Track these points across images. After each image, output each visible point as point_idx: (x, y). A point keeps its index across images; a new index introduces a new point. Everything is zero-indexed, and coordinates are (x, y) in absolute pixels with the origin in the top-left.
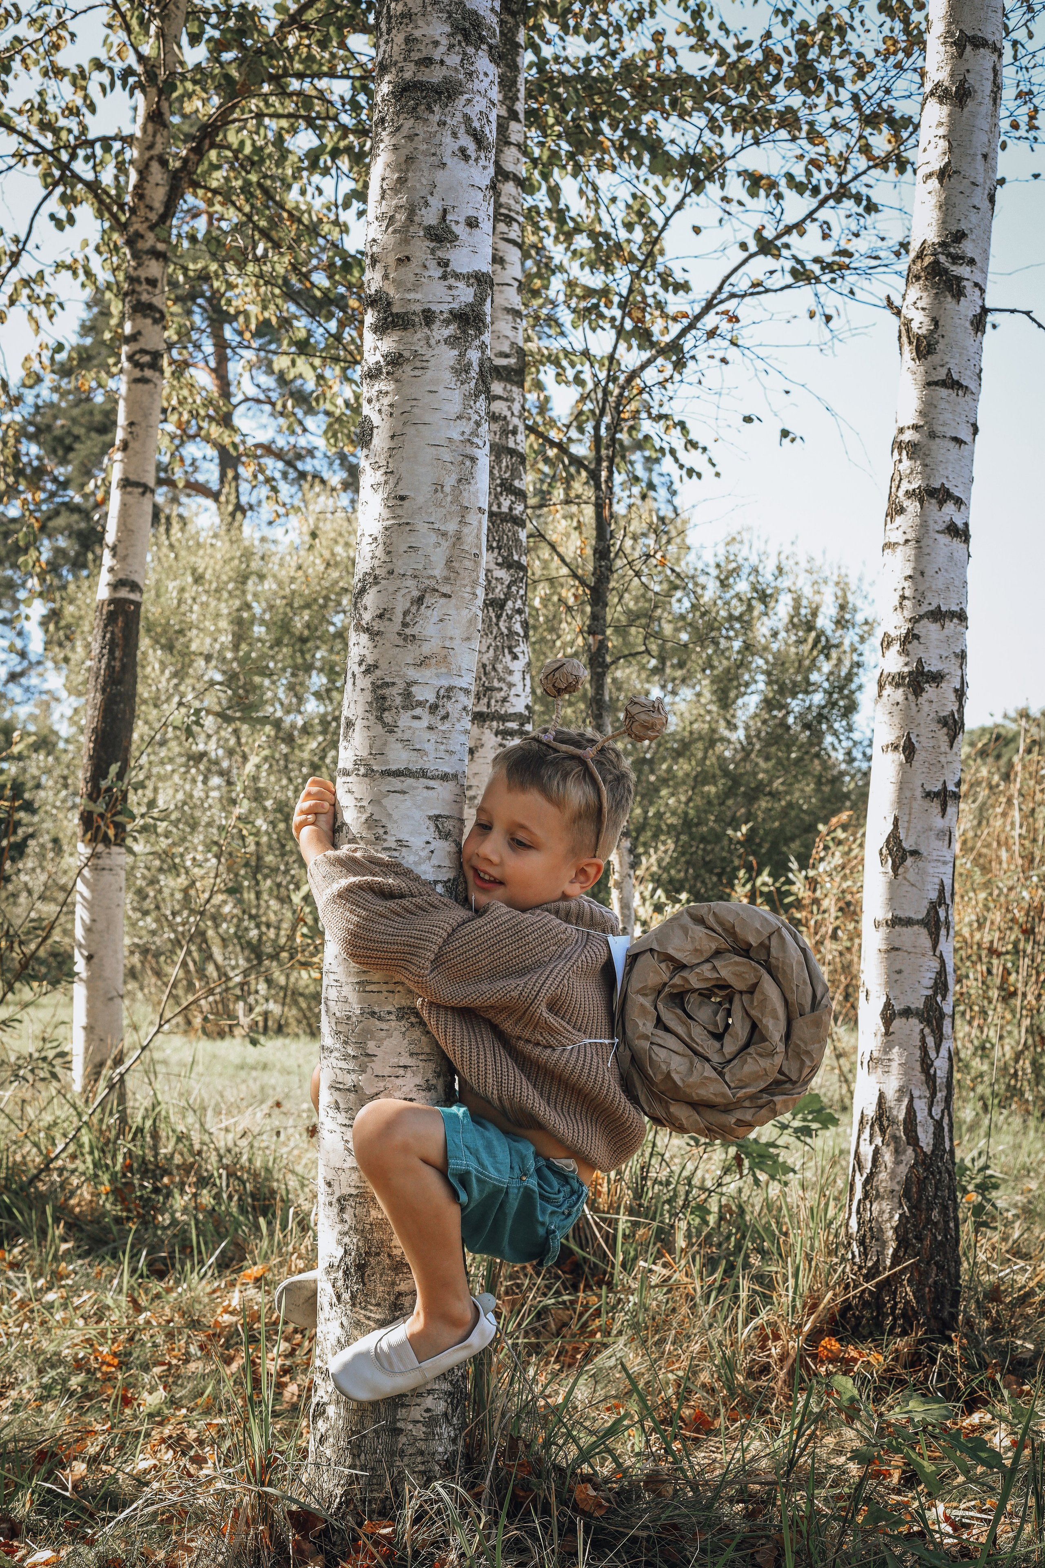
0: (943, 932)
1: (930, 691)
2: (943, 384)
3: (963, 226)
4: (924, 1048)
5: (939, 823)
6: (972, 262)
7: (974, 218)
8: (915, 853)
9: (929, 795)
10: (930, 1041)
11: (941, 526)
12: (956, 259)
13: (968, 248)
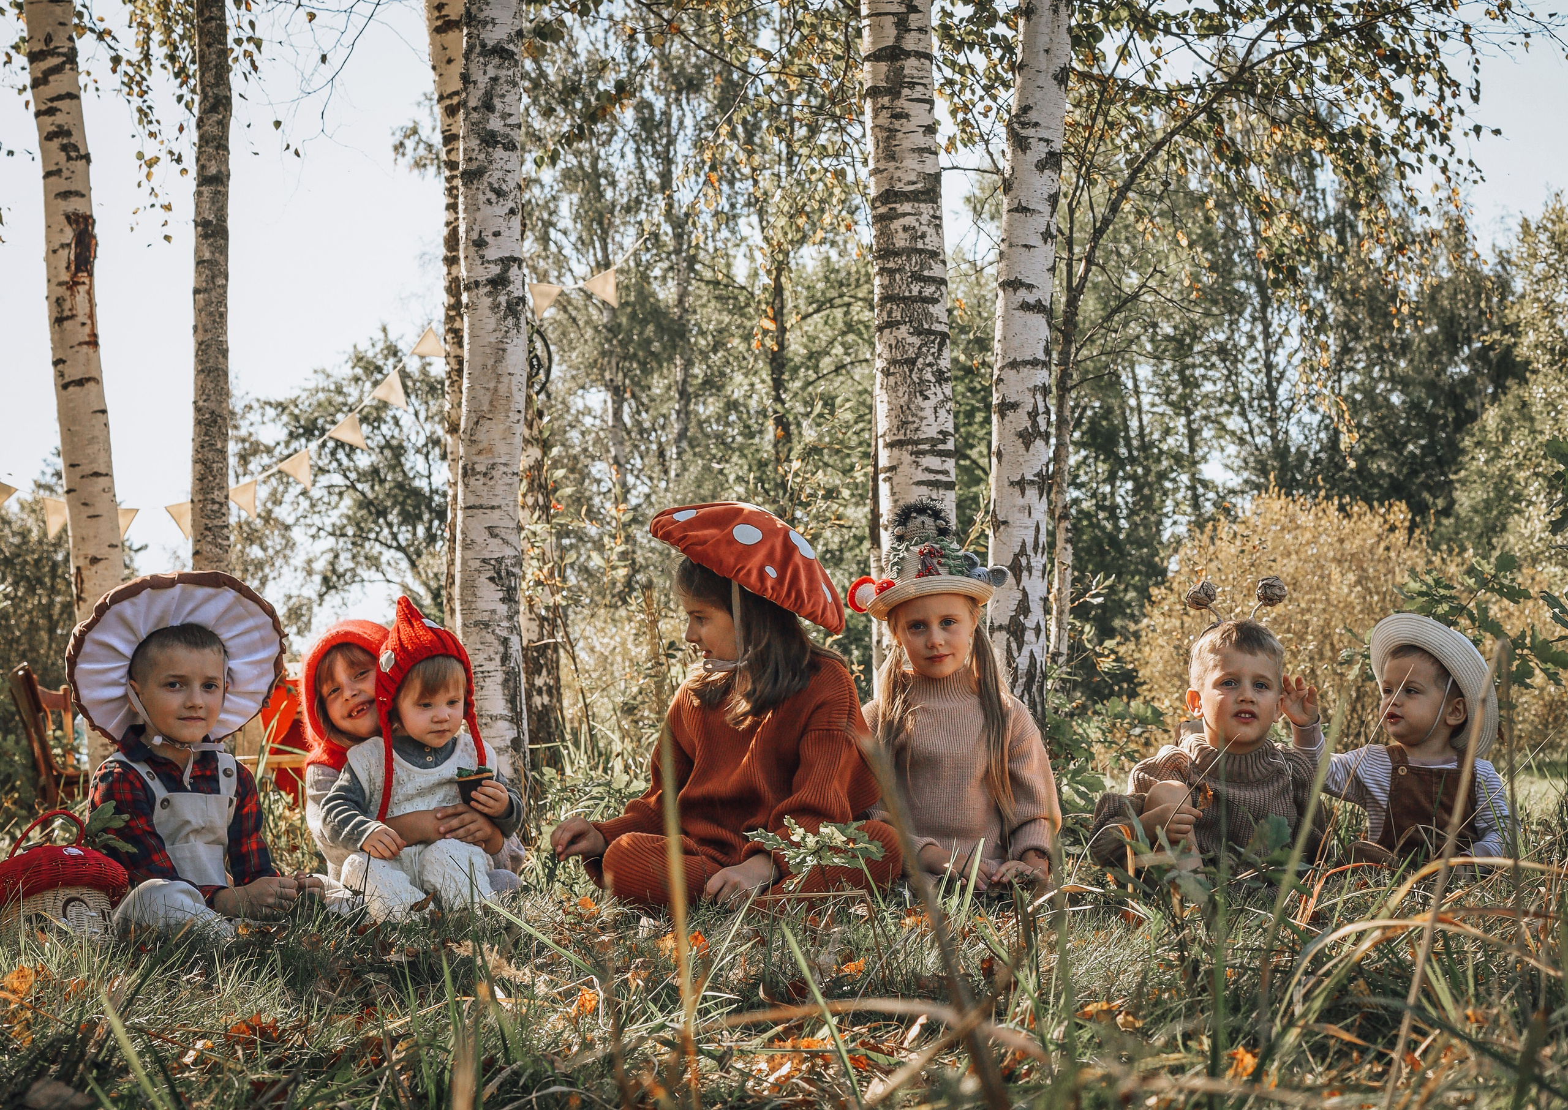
0: (1025, 574)
1: (1010, 414)
2: (1016, 210)
3: (1030, 102)
4: (1009, 650)
5: (1020, 501)
6: (1036, 124)
7: (1038, 94)
8: (1005, 523)
9: (1012, 484)
10: (1014, 646)
11: (1016, 305)
12: (1024, 125)
13: (1033, 116)
